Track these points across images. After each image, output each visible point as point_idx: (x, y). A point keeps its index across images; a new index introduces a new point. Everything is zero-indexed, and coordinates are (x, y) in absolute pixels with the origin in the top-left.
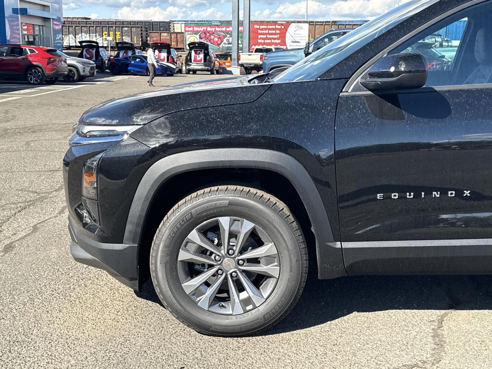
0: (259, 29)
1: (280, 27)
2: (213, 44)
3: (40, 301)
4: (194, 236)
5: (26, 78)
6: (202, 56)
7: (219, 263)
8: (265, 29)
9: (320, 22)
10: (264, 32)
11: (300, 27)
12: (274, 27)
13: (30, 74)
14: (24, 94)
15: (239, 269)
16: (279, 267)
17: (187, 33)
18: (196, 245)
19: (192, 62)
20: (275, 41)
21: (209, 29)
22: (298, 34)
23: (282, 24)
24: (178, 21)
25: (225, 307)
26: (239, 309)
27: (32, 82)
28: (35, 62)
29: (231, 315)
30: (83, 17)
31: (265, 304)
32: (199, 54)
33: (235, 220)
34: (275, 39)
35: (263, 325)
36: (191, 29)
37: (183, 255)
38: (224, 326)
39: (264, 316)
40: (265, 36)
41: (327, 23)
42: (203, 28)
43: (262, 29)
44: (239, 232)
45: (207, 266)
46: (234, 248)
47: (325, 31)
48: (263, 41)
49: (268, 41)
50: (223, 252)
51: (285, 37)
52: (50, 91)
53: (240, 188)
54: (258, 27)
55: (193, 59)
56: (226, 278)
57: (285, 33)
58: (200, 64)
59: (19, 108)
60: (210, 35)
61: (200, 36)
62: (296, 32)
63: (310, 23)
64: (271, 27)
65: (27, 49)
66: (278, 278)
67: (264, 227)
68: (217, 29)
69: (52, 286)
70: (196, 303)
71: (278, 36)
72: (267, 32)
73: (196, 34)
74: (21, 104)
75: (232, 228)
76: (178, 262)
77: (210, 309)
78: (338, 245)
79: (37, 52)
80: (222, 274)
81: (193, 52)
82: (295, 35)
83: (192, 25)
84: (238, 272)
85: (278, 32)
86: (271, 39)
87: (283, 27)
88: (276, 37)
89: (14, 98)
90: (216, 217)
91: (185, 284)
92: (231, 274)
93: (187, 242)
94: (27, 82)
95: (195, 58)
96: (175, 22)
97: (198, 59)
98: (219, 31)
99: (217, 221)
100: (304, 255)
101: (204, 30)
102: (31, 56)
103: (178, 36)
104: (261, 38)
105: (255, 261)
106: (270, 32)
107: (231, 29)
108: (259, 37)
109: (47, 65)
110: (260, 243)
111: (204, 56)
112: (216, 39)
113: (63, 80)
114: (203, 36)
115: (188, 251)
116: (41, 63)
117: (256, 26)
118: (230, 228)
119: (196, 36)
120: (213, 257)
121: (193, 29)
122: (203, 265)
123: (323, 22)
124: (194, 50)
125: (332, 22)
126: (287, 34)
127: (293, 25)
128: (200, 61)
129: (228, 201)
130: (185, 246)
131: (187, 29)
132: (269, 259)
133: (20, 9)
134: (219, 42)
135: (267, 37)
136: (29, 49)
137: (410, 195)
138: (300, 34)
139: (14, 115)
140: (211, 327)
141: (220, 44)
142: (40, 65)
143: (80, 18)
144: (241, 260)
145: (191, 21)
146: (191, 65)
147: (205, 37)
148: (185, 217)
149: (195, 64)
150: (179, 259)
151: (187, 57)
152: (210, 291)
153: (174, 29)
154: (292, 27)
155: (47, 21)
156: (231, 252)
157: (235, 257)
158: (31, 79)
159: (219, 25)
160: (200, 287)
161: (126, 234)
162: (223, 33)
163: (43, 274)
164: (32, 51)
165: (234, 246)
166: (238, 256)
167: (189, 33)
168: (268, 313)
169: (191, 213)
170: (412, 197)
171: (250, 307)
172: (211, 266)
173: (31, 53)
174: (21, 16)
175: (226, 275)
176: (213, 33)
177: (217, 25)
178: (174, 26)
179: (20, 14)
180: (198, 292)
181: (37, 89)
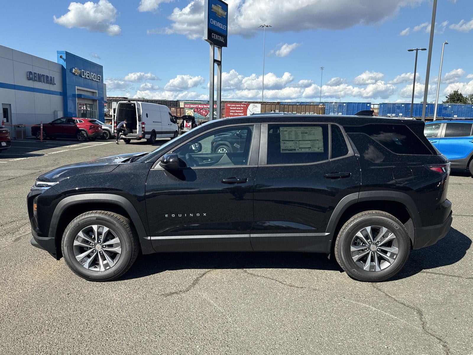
0: (231, 106)
1: (243, 106)
2: (202, 115)
3: (19, 265)
4: (81, 234)
5: (76, 137)
6: (190, 124)
7: (94, 247)
8: (234, 107)
9: (270, 103)
10: (234, 108)
11: (256, 106)
12: (240, 106)
13: (79, 135)
14: (72, 148)
15: (103, 250)
16: (121, 249)
17: (186, 108)
18: (82, 238)
19: (185, 127)
20: (240, 114)
21: (200, 106)
22: (254, 110)
23: (244, 104)
24: (182, 101)
25: (97, 268)
26: (102, 269)
27: (80, 140)
28: (81, 128)
29: (99, 271)
30: (123, 97)
31: (115, 266)
32: (189, 122)
33: (100, 227)
34: (240, 113)
35: (114, 276)
36: (189, 106)
37: (76, 243)
38: (95, 276)
39: (114, 272)
40: (234, 111)
41: (274, 104)
42: (196, 106)
43: (233, 107)
44: (102, 232)
45: (89, 248)
46: (101, 240)
47: (272, 108)
48: (233, 114)
49: (236, 114)
50: (96, 241)
51: (247, 112)
52: (89, 146)
53: (103, 211)
54: (230, 105)
55: (185, 125)
56: (97, 254)
57: (247, 109)
58: (189, 129)
59: (64, 158)
60: (200, 110)
61: (194, 110)
62: (253, 109)
63: (262, 103)
64: (238, 106)
65: (78, 120)
66: (120, 253)
67: (114, 230)
68: (205, 106)
69: (29, 258)
70: (83, 266)
71: (242, 111)
72: (235, 108)
73: (191, 109)
74: (66, 155)
75: (99, 230)
76: (74, 246)
77: (90, 269)
78: (149, 238)
79: (84, 122)
80: (95, 252)
81: (185, 121)
82: (252, 111)
83: (189, 103)
84: (103, 251)
85: (242, 108)
86: (238, 113)
87: (245, 106)
88: (241, 111)
89: (65, 151)
90: (90, 225)
91: (77, 256)
92: (100, 252)
93: (78, 237)
94: (76, 139)
95: (186, 125)
96: (180, 101)
97: (188, 125)
98: (206, 108)
99: (92, 227)
100: (133, 243)
101: (196, 107)
102: (79, 124)
103: (182, 110)
104: (231, 112)
105: (111, 246)
106: (237, 108)
107: (209, 106)
108: (231, 111)
109: (89, 130)
110: (113, 237)
111: (192, 124)
112: (204, 112)
113: (100, 138)
114: (196, 110)
115: (78, 241)
116: (85, 128)
117: (229, 105)
118: (97, 230)
119: (192, 110)
120: (91, 244)
121: (190, 106)
122: (87, 248)
123: (272, 103)
124: (186, 120)
125: (277, 103)
126: (248, 110)
127: (251, 105)
128: (190, 126)
129: (96, 218)
130: (77, 239)
131: (186, 106)
132: (117, 245)
133: (77, 94)
134: (206, 114)
135: (235, 111)
136: (79, 120)
137: (180, 215)
138: (256, 110)
139: (59, 162)
140: (89, 277)
141: (206, 115)
142: (85, 130)
143: (121, 98)
144: (105, 245)
145: (190, 101)
146: (184, 129)
147: (197, 111)
148: (76, 225)
149: (186, 129)
150: (74, 245)
151: (181, 124)
152: (89, 260)
153: (179, 105)
154: (251, 106)
155: (95, 101)
156: (99, 241)
157: (101, 244)
158: (79, 138)
159: (206, 104)
160: (84, 258)
161: (50, 233)
162: (208, 109)
163: (27, 252)
164: (80, 121)
165: (101, 239)
166: (103, 243)
167: (187, 108)
168: (116, 270)
169: (79, 223)
170: (181, 216)
171: (108, 267)
172: (91, 248)
173: (80, 122)
174: (78, 99)
175: (97, 253)
176: (202, 109)
177: (205, 104)
178: (179, 104)
179: (77, 98)
180: (83, 261)
181: (80, 145)
